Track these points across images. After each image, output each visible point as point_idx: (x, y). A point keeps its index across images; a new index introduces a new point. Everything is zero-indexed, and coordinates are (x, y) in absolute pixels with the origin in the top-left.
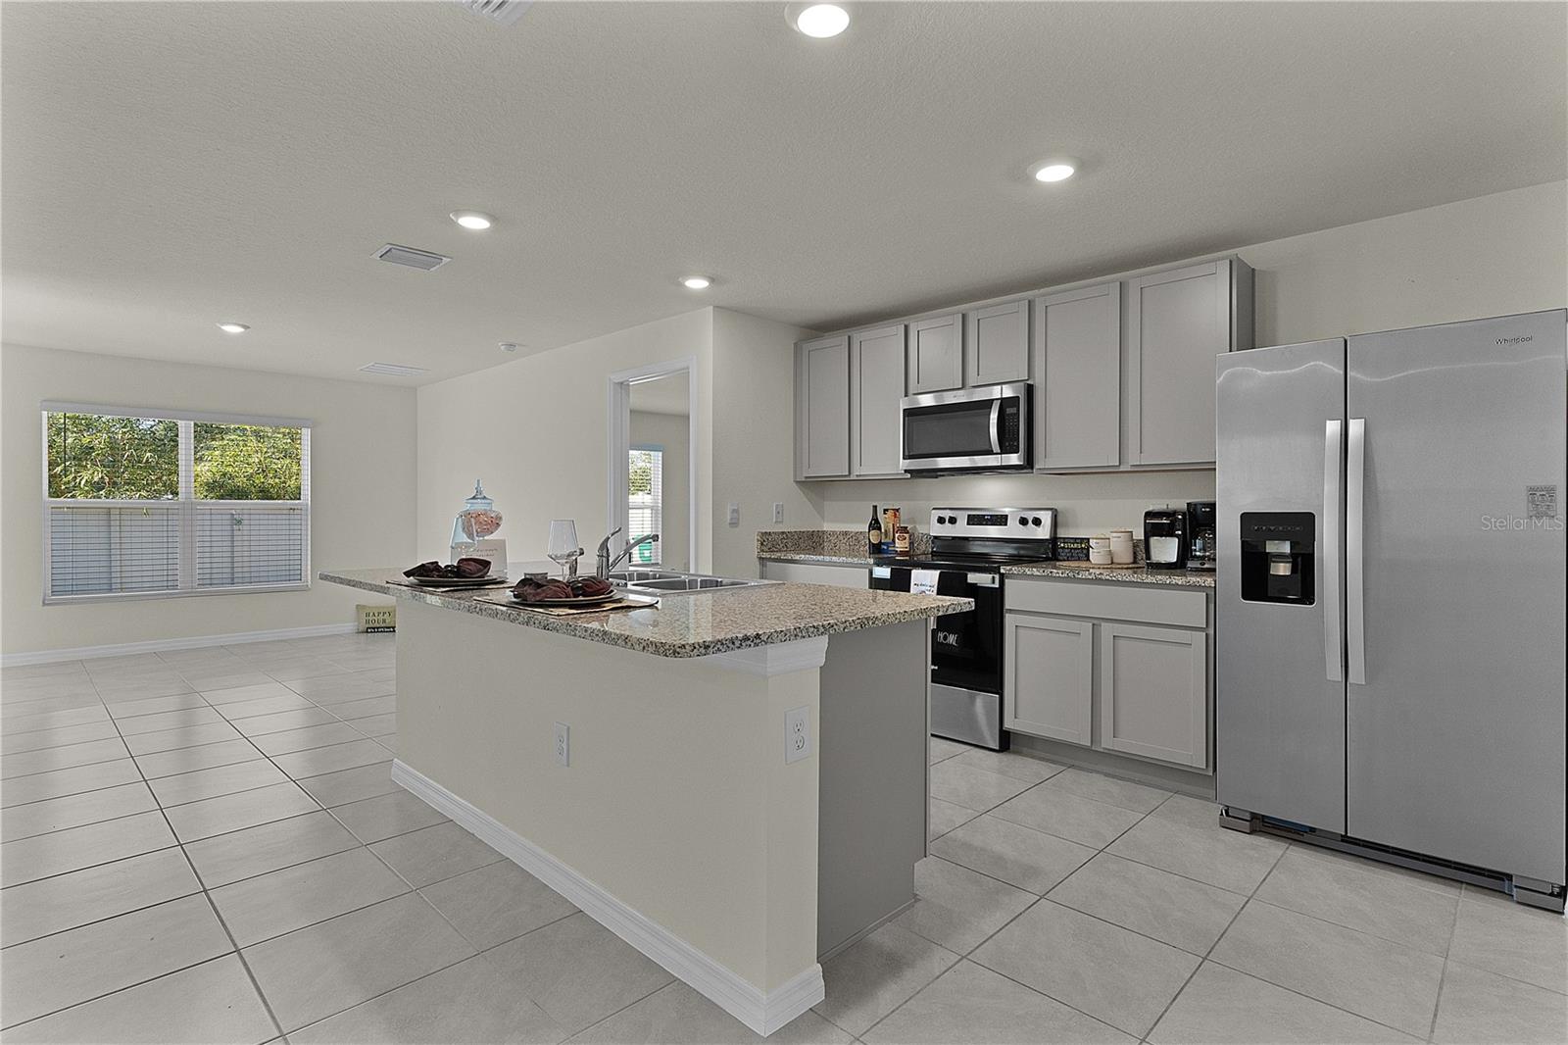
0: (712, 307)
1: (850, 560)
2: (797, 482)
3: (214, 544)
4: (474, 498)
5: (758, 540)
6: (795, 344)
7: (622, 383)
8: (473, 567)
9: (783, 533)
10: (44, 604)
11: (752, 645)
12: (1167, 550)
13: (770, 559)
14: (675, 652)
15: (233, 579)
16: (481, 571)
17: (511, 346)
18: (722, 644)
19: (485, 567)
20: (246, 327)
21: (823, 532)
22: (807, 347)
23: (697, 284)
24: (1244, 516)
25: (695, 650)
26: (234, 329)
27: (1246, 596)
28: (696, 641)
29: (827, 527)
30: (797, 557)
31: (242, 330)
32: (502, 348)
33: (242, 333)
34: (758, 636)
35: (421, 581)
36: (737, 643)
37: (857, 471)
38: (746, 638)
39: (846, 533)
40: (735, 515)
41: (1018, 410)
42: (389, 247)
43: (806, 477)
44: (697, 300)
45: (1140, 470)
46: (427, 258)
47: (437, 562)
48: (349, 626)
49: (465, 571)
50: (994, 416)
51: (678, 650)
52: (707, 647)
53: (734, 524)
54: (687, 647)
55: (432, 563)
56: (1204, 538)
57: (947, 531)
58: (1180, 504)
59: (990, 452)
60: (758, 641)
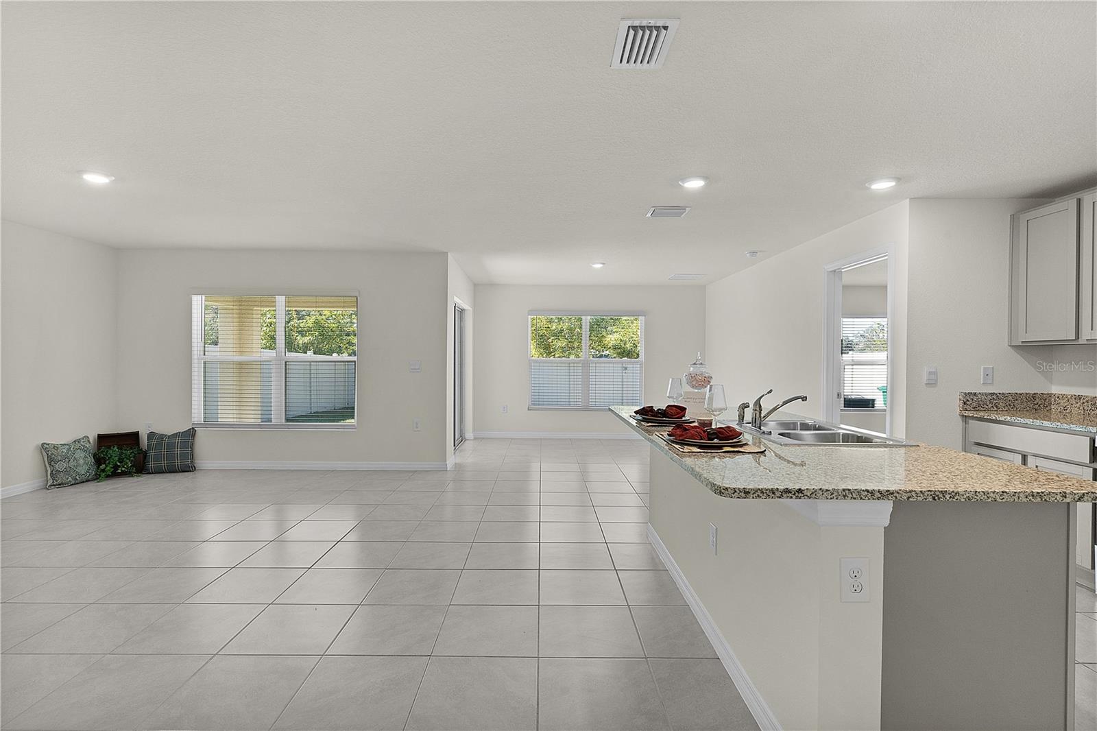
0: (908, 199)
1: (1065, 426)
2: (1013, 346)
3: (597, 383)
4: (695, 364)
5: (960, 400)
6: (1013, 217)
7: (835, 271)
8: (674, 411)
9: (992, 394)
10: (528, 410)
11: (794, 497)
13: (973, 418)
14: (720, 491)
15: (622, 403)
16: (679, 413)
17: (754, 253)
18: (762, 492)
19: (682, 411)
20: (603, 264)
21: (1050, 395)
22: (1024, 218)
23: (882, 186)
25: (736, 494)
26: (598, 266)
28: (738, 487)
29: (1055, 390)
30: (1002, 419)
31: (601, 265)
32: (748, 255)
33: (601, 268)
34: (800, 491)
35: (644, 418)
36: (778, 494)
37: (1086, 335)
38: (787, 491)
39: (1080, 397)
40: (933, 377)
42: (654, 209)
43: (1023, 342)
44: (890, 197)
46: (677, 210)
47: (652, 407)
49: (668, 413)
51: (723, 491)
52: (748, 492)
53: (932, 384)
54: (729, 490)
55: (649, 407)
60: (800, 495)
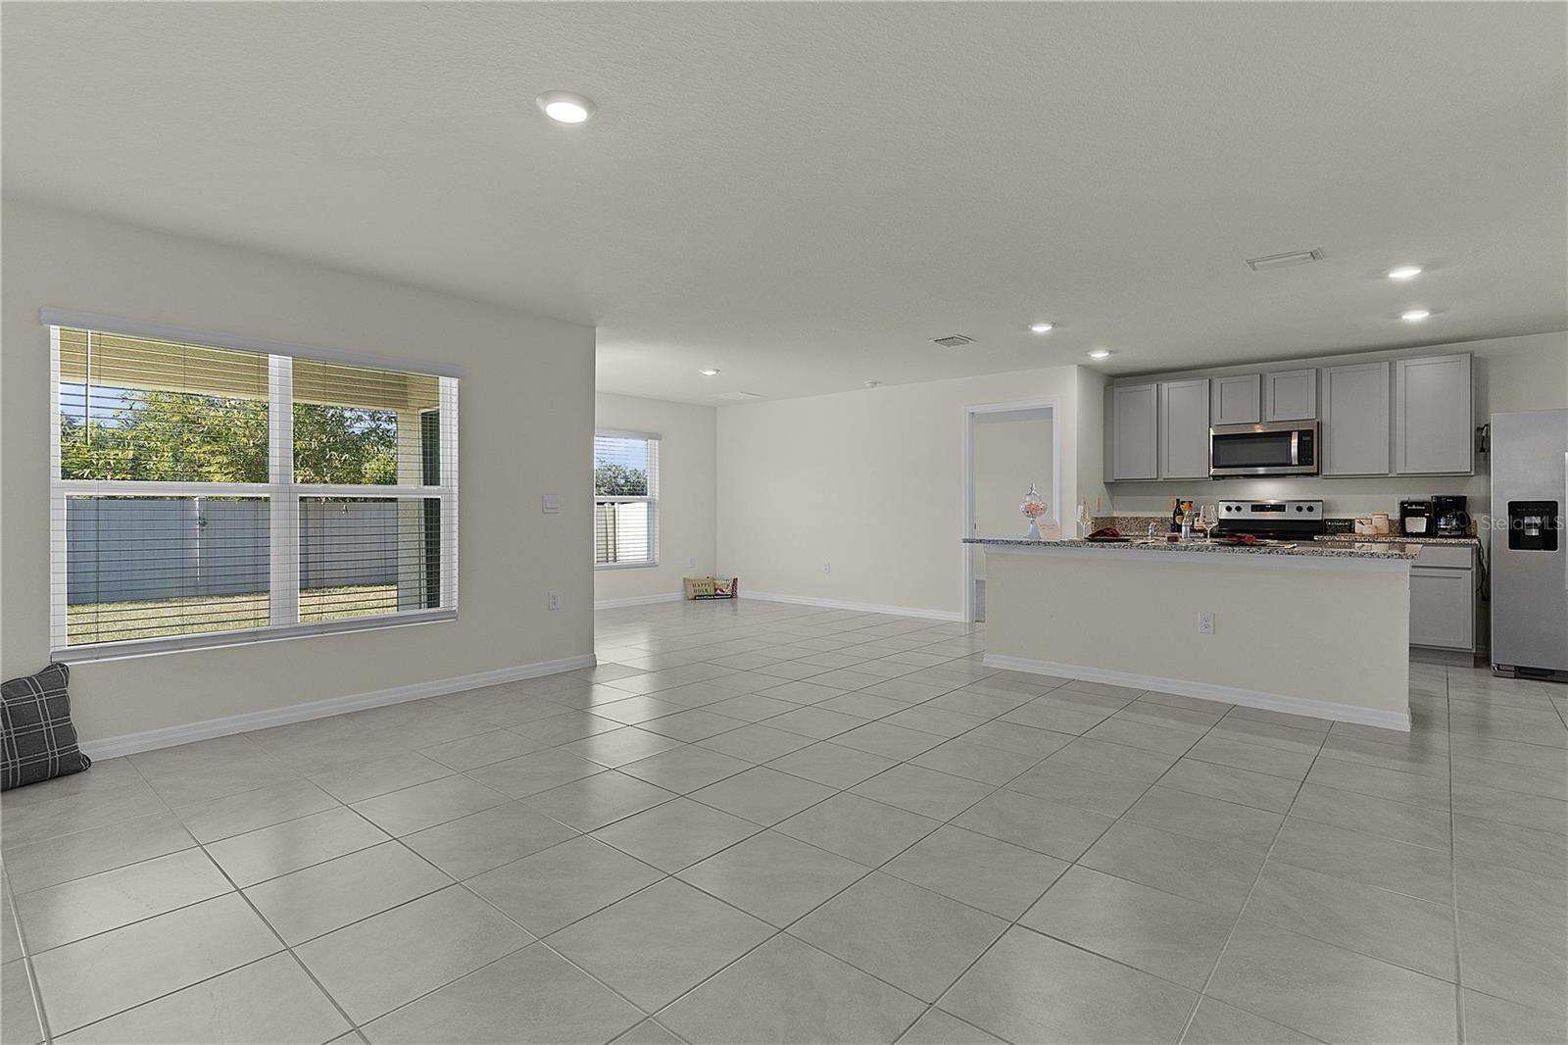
0: (1076, 366)
2: (1105, 483)
6: (1105, 388)
7: (973, 413)
12: (1419, 525)
20: (718, 371)
22: (1117, 390)
24: (1510, 504)
26: (709, 373)
27: (1511, 548)
29: (1116, 514)
31: (715, 373)
37: (1163, 475)
41: (1312, 438)
43: (1114, 480)
45: (1402, 476)
48: (678, 595)
50: (1295, 442)
56: (1446, 517)
57: (1234, 515)
58: (1427, 497)
59: (1291, 465)
